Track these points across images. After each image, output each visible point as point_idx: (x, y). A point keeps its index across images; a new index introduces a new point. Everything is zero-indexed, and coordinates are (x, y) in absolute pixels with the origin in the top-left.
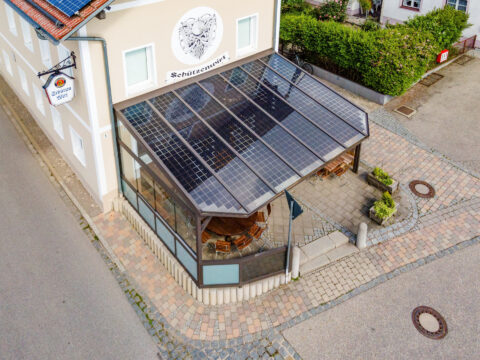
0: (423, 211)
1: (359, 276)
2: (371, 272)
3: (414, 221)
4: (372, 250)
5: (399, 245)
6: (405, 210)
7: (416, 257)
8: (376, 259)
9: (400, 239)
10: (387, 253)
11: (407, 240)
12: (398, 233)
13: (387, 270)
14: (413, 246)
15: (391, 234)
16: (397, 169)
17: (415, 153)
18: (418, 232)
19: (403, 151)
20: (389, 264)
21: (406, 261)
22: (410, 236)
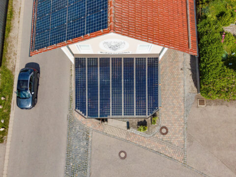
0: (155, 136)
1: (120, 135)
2: (124, 137)
4: (130, 133)
5: (137, 137)
6: (150, 131)
7: (138, 143)
8: (128, 135)
9: (139, 136)
10: (132, 136)
11: (141, 138)
12: (141, 135)
13: (127, 139)
14: (140, 140)
15: (139, 134)
16: (166, 119)
17: (179, 119)
18: (146, 139)
19: (177, 116)
20: (130, 139)
21: (134, 142)
22: (143, 138)
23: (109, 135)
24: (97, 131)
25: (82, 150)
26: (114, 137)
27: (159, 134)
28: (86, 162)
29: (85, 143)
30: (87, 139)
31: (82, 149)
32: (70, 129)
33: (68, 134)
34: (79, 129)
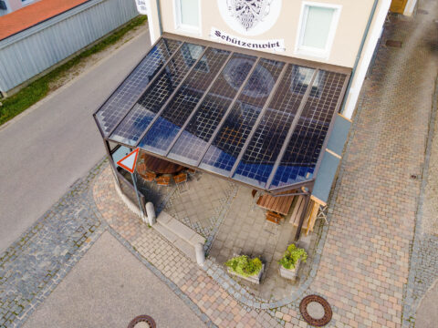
0: (279, 315)
1: (168, 267)
2: (177, 277)
3: (257, 305)
4: (199, 273)
5: (217, 294)
6: (267, 294)
7: (209, 312)
8: (192, 276)
9: (225, 295)
10: (203, 285)
11: (226, 302)
12: (232, 292)
13: (184, 289)
14: (221, 308)
15: (226, 286)
16: (334, 279)
17: (384, 296)
18: (243, 312)
19: (378, 283)
20: (191, 289)
21: (200, 304)
22: (234, 304)
23: (140, 258)
24: (117, 235)
25: (42, 265)
26: (150, 265)
27: (295, 313)
28: (24, 304)
29: (66, 251)
30: (78, 245)
31: (45, 264)
32: (60, 206)
33: (46, 216)
34: (80, 215)
